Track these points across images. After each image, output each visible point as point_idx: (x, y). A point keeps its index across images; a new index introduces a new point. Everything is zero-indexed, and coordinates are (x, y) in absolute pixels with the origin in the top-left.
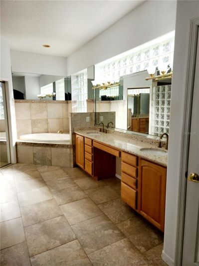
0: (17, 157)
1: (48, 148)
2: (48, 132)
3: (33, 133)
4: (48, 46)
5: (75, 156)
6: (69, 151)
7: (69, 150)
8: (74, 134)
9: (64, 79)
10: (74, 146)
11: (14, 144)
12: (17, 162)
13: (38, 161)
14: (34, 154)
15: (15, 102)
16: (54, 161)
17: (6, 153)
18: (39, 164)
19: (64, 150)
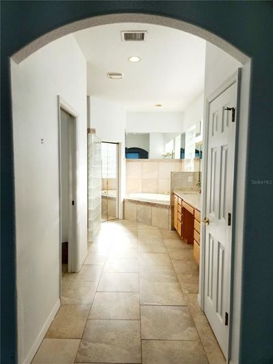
0: (124, 214)
1: (149, 207)
2: (158, 193)
3: (142, 192)
4: (160, 105)
5: (173, 218)
6: (168, 212)
7: (167, 210)
8: (173, 194)
9: (180, 136)
10: (172, 207)
11: (122, 201)
12: (124, 218)
13: (140, 220)
14: (137, 211)
15: (127, 161)
16: (154, 221)
17: (115, 209)
18: (140, 222)
19: (163, 210)
